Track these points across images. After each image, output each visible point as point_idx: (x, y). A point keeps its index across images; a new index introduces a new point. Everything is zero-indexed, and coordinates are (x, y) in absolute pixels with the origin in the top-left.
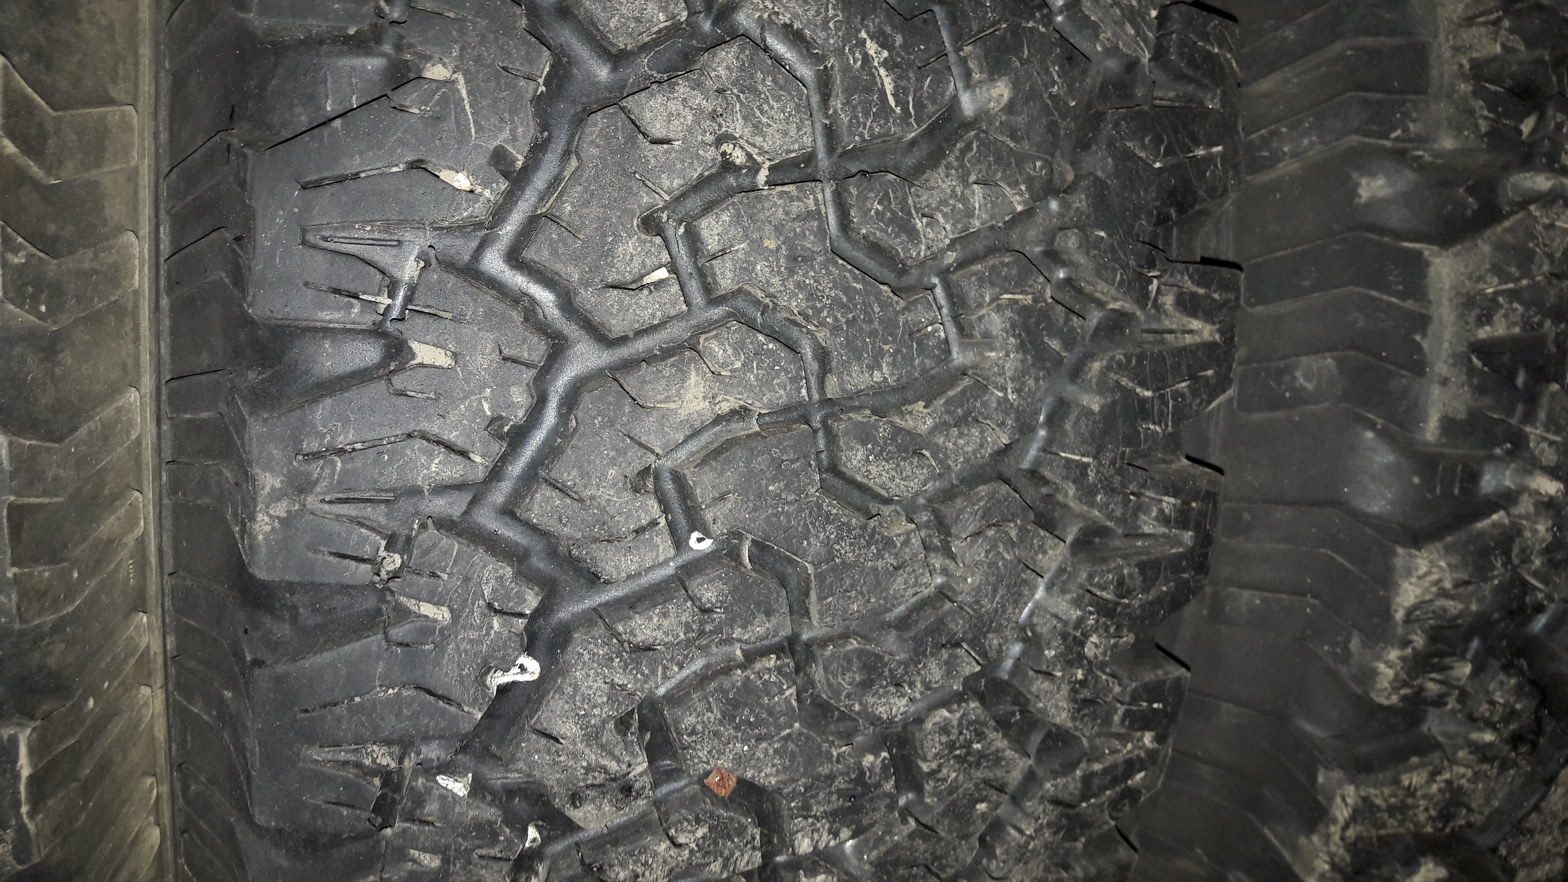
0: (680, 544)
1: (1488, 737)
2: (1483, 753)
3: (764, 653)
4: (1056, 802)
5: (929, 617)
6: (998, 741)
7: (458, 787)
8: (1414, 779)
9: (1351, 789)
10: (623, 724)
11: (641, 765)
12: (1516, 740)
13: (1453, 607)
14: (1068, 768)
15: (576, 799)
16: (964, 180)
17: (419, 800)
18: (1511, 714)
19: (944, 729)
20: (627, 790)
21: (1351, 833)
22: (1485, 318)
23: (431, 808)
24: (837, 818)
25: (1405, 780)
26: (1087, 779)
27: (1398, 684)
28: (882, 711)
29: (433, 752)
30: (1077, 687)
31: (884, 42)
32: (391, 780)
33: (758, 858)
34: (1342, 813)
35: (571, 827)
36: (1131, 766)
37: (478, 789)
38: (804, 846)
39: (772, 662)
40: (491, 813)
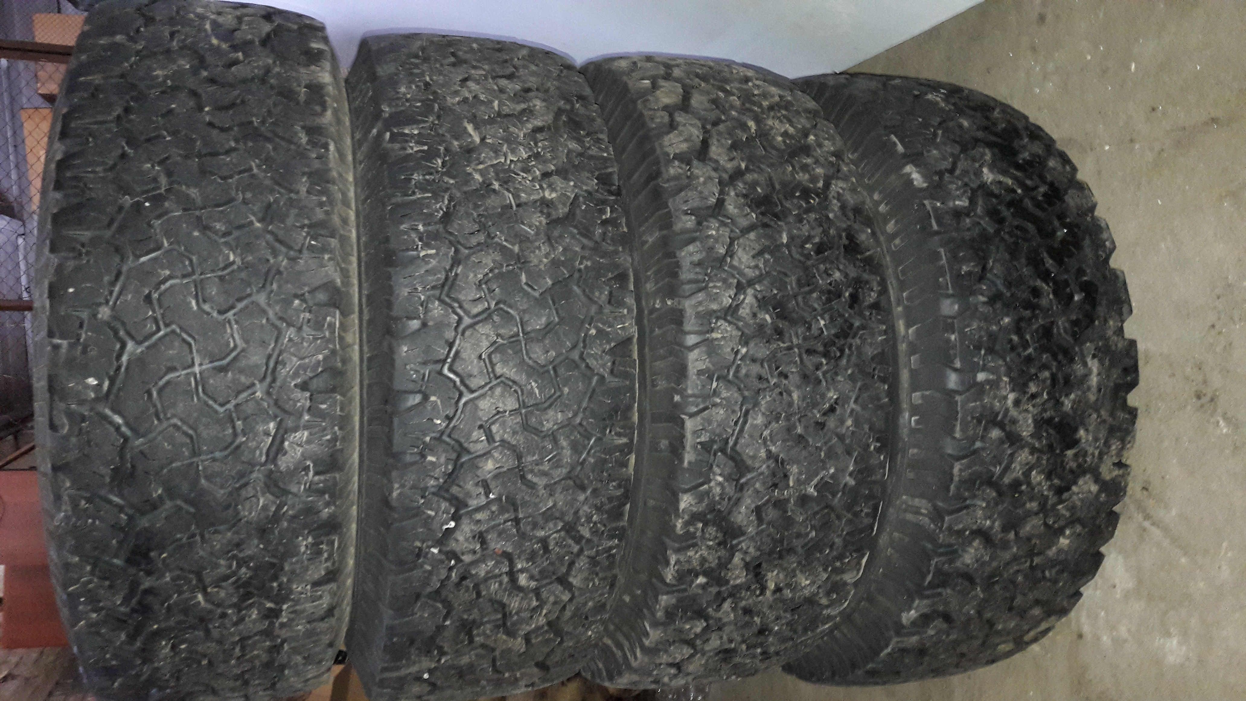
0: (487, 496)
1: (711, 543)
2: (709, 548)
3: (508, 521)
4: (588, 557)
5: (549, 513)
6: (570, 541)
7: (435, 551)
8: (691, 553)
9: (674, 556)
10: (474, 537)
11: (478, 547)
12: (719, 544)
13: (695, 509)
14: (592, 549)
15: (463, 554)
16: (556, 412)
17: (427, 553)
18: (716, 538)
19: (555, 538)
20: (474, 552)
21: (676, 568)
22: (699, 437)
23: (429, 556)
24: (528, 560)
25: (689, 554)
26: (597, 551)
27: (682, 528)
28: (538, 534)
29: (430, 543)
30: (591, 529)
31: (536, 382)
32: (420, 549)
33: (508, 569)
34: (672, 562)
35: (461, 561)
36: (611, 548)
37: (440, 551)
38: (519, 566)
39: (510, 523)
40: (443, 557)
